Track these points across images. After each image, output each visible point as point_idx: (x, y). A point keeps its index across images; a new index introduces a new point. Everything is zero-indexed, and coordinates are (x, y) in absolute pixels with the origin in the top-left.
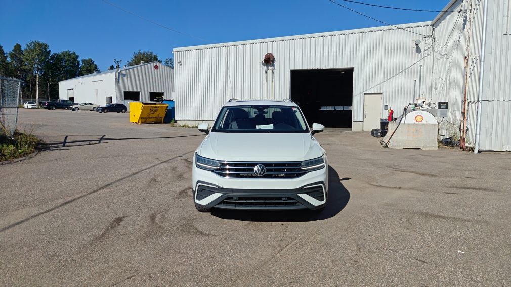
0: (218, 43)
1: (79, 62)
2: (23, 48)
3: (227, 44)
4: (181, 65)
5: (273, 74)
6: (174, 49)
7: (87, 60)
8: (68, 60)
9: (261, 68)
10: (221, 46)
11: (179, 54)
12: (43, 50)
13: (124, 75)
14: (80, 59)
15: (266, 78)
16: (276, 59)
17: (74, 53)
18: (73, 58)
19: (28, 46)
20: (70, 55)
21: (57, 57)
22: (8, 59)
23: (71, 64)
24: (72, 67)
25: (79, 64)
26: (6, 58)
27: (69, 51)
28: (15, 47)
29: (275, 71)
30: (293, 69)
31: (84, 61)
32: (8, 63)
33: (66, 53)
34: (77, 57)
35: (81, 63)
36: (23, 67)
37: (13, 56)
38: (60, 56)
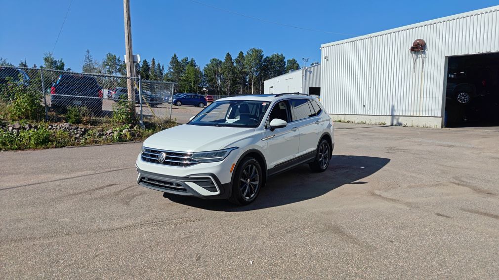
0: (362, 35)
1: (285, 62)
2: (244, 55)
3: (372, 35)
4: (328, 60)
5: (423, 63)
6: (322, 45)
7: (291, 60)
8: (277, 61)
9: (410, 57)
10: (367, 37)
11: (327, 49)
12: (258, 55)
13: (310, 72)
14: (285, 60)
15: (414, 68)
16: (427, 45)
17: (282, 55)
18: (281, 60)
19: (248, 53)
20: (278, 57)
21: (269, 61)
22: (235, 64)
23: (279, 65)
24: (279, 67)
25: (285, 65)
26: (233, 63)
27: (278, 54)
28: (239, 54)
29: (426, 60)
30: (450, 55)
31: (288, 61)
32: (235, 67)
33: (276, 55)
34: (284, 58)
35: (286, 63)
36: (244, 70)
37: (238, 62)
38: (271, 59)
